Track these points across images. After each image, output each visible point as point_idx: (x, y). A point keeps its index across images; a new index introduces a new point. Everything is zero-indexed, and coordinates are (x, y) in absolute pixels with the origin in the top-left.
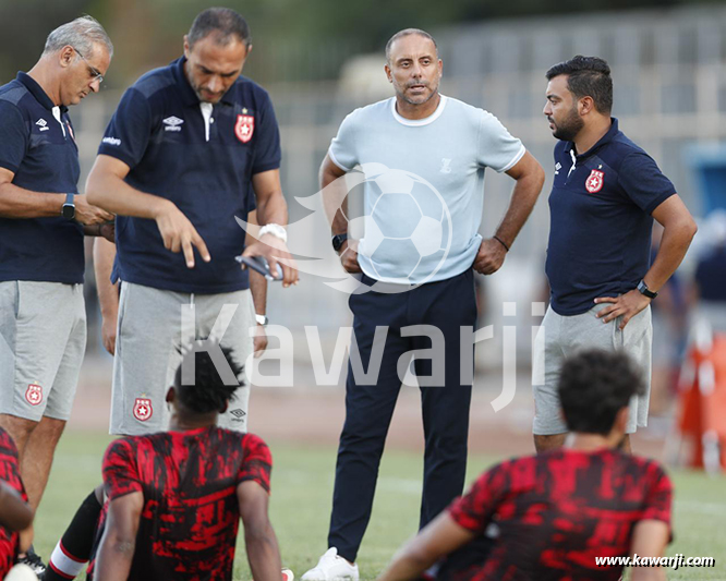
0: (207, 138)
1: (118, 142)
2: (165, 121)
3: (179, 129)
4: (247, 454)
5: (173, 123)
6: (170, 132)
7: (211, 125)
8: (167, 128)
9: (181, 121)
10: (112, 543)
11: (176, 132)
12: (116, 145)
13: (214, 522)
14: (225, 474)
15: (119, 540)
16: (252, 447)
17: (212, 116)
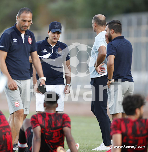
0: (23, 43)
1: (3, 47)
2: (13, 40)
3: (17, 41)
4: (64, 120)
5: (15, 40)
6: (15, 42)
7: (24, 39)
8: (14, 41)
9: (17, 39)
10: (35, 139)
11: (16, 42)
12: (2, 48)
13: (58, 136)
14: (59, 125)
15: (37, 138)
16: (65, 118)
17: (24, 37)
